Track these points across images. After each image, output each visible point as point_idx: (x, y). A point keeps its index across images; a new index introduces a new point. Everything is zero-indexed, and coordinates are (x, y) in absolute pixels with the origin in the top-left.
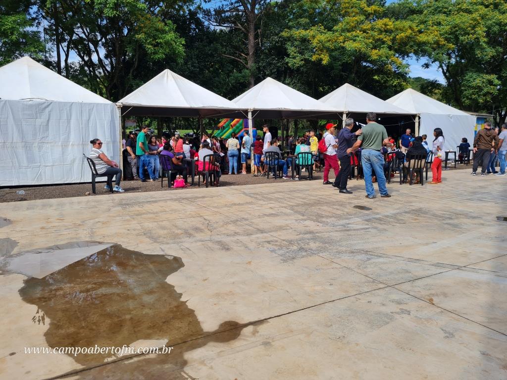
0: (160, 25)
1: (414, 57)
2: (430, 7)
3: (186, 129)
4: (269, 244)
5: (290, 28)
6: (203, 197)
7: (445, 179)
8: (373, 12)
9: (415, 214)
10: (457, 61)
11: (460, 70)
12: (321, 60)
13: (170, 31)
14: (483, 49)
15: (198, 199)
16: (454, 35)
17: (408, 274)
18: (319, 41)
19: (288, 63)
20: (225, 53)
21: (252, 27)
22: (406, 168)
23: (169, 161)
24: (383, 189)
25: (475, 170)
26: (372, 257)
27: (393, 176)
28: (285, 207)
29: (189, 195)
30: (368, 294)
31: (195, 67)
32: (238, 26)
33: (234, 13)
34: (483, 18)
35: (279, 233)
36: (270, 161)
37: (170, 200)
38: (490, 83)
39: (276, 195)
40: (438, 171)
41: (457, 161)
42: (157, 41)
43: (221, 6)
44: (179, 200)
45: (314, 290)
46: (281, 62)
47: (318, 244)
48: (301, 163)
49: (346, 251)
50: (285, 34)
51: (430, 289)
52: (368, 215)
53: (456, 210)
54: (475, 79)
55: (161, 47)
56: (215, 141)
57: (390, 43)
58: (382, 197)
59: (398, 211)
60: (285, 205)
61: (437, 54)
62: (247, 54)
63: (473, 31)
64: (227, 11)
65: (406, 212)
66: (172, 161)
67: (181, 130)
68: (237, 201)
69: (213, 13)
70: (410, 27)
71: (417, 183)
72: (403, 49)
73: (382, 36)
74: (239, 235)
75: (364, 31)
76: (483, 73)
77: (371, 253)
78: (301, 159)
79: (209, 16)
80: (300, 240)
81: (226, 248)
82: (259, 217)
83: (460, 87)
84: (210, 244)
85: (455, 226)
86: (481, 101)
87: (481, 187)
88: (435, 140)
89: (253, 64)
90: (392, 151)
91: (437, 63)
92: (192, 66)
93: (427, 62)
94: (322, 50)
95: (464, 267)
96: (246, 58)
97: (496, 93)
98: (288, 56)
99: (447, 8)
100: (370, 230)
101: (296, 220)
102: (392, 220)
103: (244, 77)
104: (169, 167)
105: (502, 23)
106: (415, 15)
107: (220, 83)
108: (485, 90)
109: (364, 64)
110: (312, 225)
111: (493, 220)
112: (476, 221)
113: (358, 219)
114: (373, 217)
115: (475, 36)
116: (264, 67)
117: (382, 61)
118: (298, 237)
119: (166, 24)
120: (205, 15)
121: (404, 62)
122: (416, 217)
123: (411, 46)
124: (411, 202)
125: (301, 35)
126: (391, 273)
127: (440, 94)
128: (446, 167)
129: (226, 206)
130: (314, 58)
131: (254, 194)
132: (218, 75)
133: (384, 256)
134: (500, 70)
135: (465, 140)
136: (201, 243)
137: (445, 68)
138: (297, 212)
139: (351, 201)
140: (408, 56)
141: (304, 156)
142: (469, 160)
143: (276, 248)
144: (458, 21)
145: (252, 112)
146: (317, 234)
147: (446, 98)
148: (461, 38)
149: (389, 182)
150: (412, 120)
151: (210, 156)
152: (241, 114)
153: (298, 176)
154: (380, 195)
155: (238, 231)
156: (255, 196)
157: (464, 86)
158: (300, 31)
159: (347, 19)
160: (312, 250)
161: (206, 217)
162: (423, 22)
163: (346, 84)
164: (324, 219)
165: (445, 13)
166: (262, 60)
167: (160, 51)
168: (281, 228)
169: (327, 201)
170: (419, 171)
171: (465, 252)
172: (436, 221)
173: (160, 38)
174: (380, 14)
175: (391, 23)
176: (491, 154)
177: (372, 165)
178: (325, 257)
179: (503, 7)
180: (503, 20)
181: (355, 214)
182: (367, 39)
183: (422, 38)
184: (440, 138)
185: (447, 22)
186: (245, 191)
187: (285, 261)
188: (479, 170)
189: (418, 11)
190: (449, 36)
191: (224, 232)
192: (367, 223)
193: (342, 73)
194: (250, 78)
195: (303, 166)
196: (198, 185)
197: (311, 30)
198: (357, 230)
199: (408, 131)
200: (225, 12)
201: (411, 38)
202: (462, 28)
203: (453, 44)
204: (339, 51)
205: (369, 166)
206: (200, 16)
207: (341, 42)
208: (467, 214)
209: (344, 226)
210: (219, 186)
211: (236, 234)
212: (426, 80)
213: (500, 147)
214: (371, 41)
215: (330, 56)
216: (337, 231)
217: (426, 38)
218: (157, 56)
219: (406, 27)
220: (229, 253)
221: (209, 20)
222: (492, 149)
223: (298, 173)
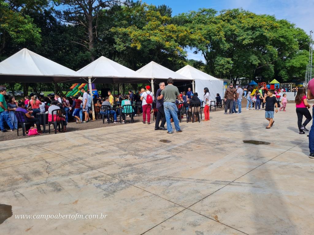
0: (21, 18)
1: (189, 48)
2: (195, 19)
3: (50, 91)
4: (96, 179)
5: (116, 26)
6: (50, 142)
7: (212, 118)
8: (165, 19)
9: (198, 143)
10: (211, 51)
11: (213, 55)
12: (136, 47)
13: (29, 22)
14: (224, 44)
15: (45, 144)
16: (209, 36)
17: (199, 194)
18: (134, 35)
19: (115, 48)
20: (72, 40)
21: (90, 24)
22: (190, 112)
23: (23, 115)
24: (177, 127)
25: (226, 111)
26: (173, 181)
27: (182, 117)
28: (113, 145)
29: (38, 142)
30: (171, 220)
31: (50, 48)
32: (81, 23)
33: (78, 15)
34: (223, 27)
35: (106, 168)
36: (104, 111)
37: (21, 147)
38: (228, 62)
39: (108, 136)
40: (207, 113)
41: (216, 106)
42: (18, 29)
43: (68, 9)
44: (28, 146)
45: (129, 223)
46: (111, 47)
47: (135, 175)
48: (125, 112)
49: (155, 178)
50: (112, 30)
51: (214, 207)
52: (169, 146)
53: (220, 138)
54: (220, 60)
55: (22, 33)
56: (65, 99)
57: (176, 38)
58: (177, 132)
59: (187, 142)
60: (113, 144)
61: (201, 46)
62: (88, 41)
63: (218, 34)
64: (73, 13)
65: (192, 142)
66: (26, 115)
67: (45, 92)
68: (76, 143)
69: (63, 13)
70: (186, 30)
71: (196, 121)
72: (183, 43)
73: (171, 34)
74: (73, 174)
75: (161, 31)
76: (224, 57)
77: (172, 178)
78: (125, 110)
79: (59, 15)
80: (121, 173)
81: (57, 188)
82: (92, 155)
83: (214, 65)
84: (44, 187)
85: (222, 149)
86: (224, 72)
87: (231, 122)
88: (205, 95)
89: (92, 48)
90: (181, 102)
91: (201, 51)
92: (48, 48)
93: (196, 50)
94: (136, 41)
95: (233, 182)
96: (88, 44)
97: (231, 68)
98: (116, 43)
99: (204, 20)
100: (170, 158)
101: (120, 155)
102: (184, 149)
103: (86, 56)
104: (23, 120)
105: (232, 30)
106: (188, 24)
107: (70, 60)
108: (226, 66)
109: (162, 50)
110: (131, 158)
111: (241, 143)
112: (233, 145)
113: (163, 151)
114: (173, 147)
115: (219, 37)
116: (100, 50)
117: (172, 49)
118: (120, 170)
119: (25, 18)
120: (57, 14)
121: (184, 50)
122: (198, 145)
123: (187, 41)
124: (194, 135)
125: (123, 31)
126: (187, 195)
127: (204, 69)
128: (210, 110)
129: (67, 148)
130: (132, 45)
131: (91, 136)
132: (68, 54)
133: (181, 179)
134: (233, 56)
135: (218, 95)
136: (35, 187)
137: (205, 54)
138: (121, 149)
139: (158, 137)
140: (186, 47)
141: (127, 107)
142: (221, 106)
143: (101, 183)
144: (210, 28)
145: (91, 79)
146: (134, 166)
147: (207, 71)
148: (213, 37)
149: (181, 121)
150: (191, 83)
151: (57, 110)
152: (84, 80)
153: (124, 121)
154: (176, 131)
155: (72, 170)
156: (92, 138)
157: (215, 64)
158: (122, 29)
159: (150, 22)
160: (129, 181)
161: (47, 160)
162: (193, 28)
163: (152, 62)
164: (140, 153)
165: (203, 23)
166: (99, 45)
167: (22, 36)
168: (107, 164)
169: (143, 138)
170: (197, 114)
171: (231, 169)
172: (210, 147)
173: (20, 27)
174: (169, 21)
175: (175, 27)
176: (234, 102)
177: (170, 112)
178: (139, 187)
179: (232, 21)
180: (232, 28)
181: (161, 146)
182: (163, 35)
183: (193, 37)
184: (207, 94)
185: (205, 29)
186: (85, 134)
187: (107, 195)
188: (228, 111)
189: (189, 21)
190: (207, 36)
191: (60, 173)
192: (168, 152)
193: (149, 55)
194: (91, 57)
195: (127, 114)
196: (49, 132)
197: (129, 28)
198: (162, 159)
199: (189, 89)
200: (71, 13)
201: (187, 36)
202: (213, 32)
203: (209, 41)
204: (147, 42)
205: (168, 112)
206: (53, 15)
207: (147, 37)
208: (227, 140)
209: (154, 157)
210: (66, 132)
211: (70, 173)
212: (196, 61)
213: (238, 98)
214: (165, 36)
215: (142, 45)
216: (148, 162)
217: (195, 37)
218: (19, 40)
219: (184, 30)
220: (60, 194)
221: (60, 18)
222: (234, 99)
223: (124, 119)
